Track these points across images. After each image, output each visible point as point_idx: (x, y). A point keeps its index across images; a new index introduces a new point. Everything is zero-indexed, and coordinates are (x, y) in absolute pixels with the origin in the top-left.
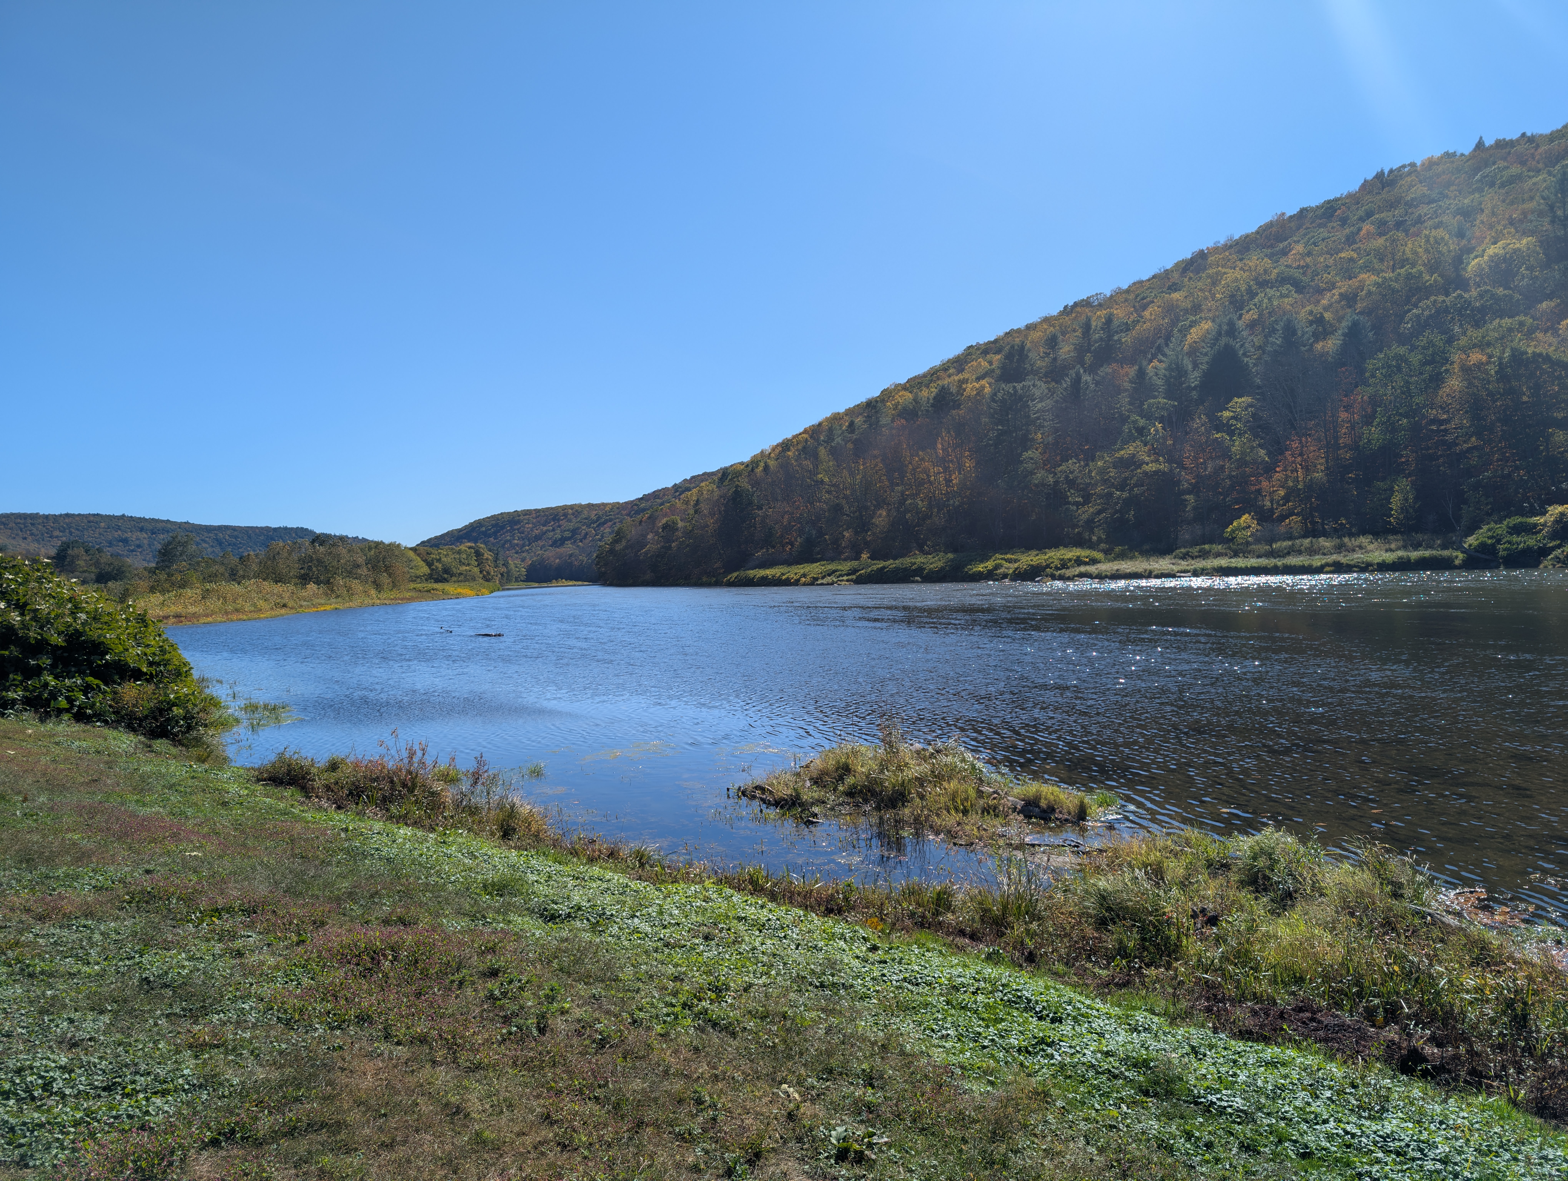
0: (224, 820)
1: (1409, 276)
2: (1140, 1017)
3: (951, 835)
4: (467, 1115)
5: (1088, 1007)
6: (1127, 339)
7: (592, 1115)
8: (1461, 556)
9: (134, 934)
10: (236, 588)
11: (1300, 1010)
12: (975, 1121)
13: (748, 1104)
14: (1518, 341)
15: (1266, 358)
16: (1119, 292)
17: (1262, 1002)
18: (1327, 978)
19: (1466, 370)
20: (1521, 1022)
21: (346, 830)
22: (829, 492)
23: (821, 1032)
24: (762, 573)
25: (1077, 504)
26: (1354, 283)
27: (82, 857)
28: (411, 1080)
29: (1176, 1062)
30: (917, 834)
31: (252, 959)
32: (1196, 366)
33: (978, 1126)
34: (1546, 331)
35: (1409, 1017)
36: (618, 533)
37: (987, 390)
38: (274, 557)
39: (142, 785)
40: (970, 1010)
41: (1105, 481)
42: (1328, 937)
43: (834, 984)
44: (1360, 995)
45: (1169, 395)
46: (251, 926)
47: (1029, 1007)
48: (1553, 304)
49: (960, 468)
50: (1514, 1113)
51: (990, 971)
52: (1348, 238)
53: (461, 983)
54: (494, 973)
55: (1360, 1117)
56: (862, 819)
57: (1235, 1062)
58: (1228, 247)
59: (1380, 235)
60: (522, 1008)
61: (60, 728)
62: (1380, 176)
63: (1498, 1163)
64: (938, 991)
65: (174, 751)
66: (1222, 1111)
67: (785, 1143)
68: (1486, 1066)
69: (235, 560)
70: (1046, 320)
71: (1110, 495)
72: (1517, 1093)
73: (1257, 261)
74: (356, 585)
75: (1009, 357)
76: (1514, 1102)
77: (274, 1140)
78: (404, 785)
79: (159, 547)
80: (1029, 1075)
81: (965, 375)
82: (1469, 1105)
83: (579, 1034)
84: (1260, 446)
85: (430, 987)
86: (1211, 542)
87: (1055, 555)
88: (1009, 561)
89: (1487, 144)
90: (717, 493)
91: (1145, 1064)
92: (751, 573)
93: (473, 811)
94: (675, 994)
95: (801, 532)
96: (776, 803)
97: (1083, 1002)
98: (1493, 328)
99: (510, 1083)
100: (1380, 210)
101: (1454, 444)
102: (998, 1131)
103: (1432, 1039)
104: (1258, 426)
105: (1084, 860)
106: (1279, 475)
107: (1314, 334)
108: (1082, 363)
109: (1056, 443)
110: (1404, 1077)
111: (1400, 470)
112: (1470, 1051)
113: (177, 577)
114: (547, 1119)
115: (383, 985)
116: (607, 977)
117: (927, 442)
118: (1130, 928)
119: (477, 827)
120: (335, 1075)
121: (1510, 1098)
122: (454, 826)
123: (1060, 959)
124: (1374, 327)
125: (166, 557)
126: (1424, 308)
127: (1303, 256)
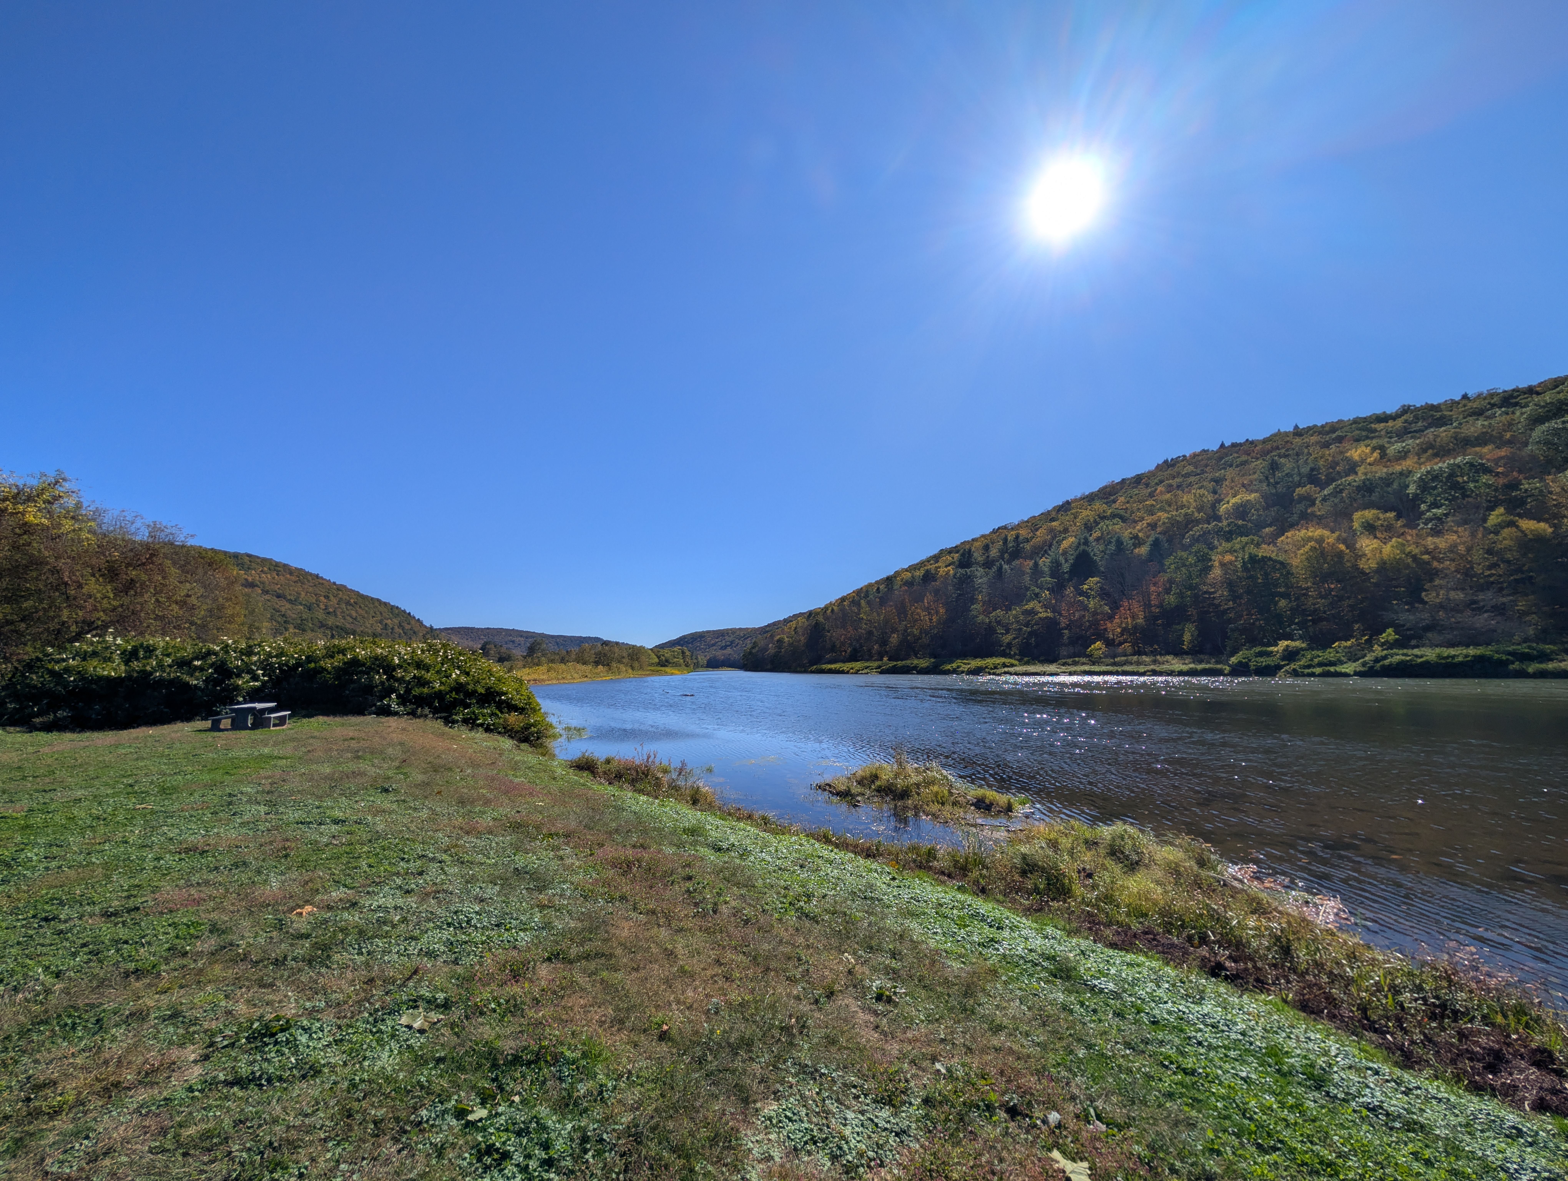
0: (554, 787)
1: (1186, 514)
2: (1049, 930)
3: (935, 816)
4: (676, 956)
5: (1018, 922)
6: (1028, 547)
7: (741, 962)
8: (1228, 668)
9: (511, 844)
10: (563, 666)
11: (1146, 933)
12: (955, 984)
13: (826, 963)
14: (1252, 549)
15: (1106, 556)
16: (1023, 522)
17: (1123, 927)
18: (1162, 914)
19: (1222, 565)
20: (1286, 951)
21: (614, 795)
22: (866, 624)
23: (866, 925)
24: (830, 666)
25: (1002, 634)
26: (1155, 517)
27: (487, 802)
28: (647, 934)
29: (1072, 959)
30: (916, 815)
31: (568, 861)
32: (1066, 561)
33: (957, 987)
34: (1269, 544)
35: (1214, 942)
36: (755, 643)
37: (952, 572)
38: (583, 651)
39: (515, 767)
40: (950, 918)
41: (1018, 622)
42: (1159, 890)
43: (872, 898)
44: (1183, 926)
45: (1052, 576)
46: (567, 844)
47: (983, 919)
48: (1272, 529)
49: (937, 612)
50: (1286, 1008)
51: (960, 896)
52: (1150, 494)
53: (673, 882)
54: (689, 878)
55: (1187, 1001)
56: (885, 805)
57: (1108, 961)
58: (1082, 499)
59: (1168, 492)
60: (704, 898)
61: (477, 735)
62: (1166, 462)
63: (1278, 1039)
64: (931, 906)
65: (530, 749)
66: (1101, 991)
67: (847, 988)
68: (1266, 977)
69: (564, 652)
70: (983, 536)
71: (1021, 629)
72: (1287, 996)
73: (1099, 506)
74: (623, 668)
75: (963, 555)
76: (1285, 1001)
77: (579, 961)
78: (643, 773)
79: (529, 645)
80: (985, 960)
81: (939, 564)
82: (1256, 1000)
83: (735, 916)
84: (1105, 604)
85: (657, 884)
86: (1079, 656)
87: (990, 661)
88: (965, 664)
89: (1226, 445)
90: (806, 623)
91: (1054, 958)
92: (824, 666)
93: (677, 788)
94: (785, 897)
95: (851, 644)
96: (838, 794)
97: (1015, 919)
98: (1238, 541)
99: (698, 940)
100: (1168, 479)
101: (1219, 605)
102: (969, 991)
103: (1230, 957)
104: (1104, 594)
105: (1011, 835)
106: (1117, 620)
107: (1133, 544)
108: (1003, 559)
109: (990, 601)
110: (1213, 979)
111: (1188, 619)
112: (1255, 967)
113: (536, 661)
114: (718, 962)
115: (633, 881)
116: (749, 885)
117: (919, 599)
118: (1041, 877)
119: (680, 798)
120: (609, 928)
121: (1282, 998)
122: (668, 797)
123: (1000, 892)
124: (1167, 541)
125: (531, 650)
126: (1196, 531)
127: (1124, 503)
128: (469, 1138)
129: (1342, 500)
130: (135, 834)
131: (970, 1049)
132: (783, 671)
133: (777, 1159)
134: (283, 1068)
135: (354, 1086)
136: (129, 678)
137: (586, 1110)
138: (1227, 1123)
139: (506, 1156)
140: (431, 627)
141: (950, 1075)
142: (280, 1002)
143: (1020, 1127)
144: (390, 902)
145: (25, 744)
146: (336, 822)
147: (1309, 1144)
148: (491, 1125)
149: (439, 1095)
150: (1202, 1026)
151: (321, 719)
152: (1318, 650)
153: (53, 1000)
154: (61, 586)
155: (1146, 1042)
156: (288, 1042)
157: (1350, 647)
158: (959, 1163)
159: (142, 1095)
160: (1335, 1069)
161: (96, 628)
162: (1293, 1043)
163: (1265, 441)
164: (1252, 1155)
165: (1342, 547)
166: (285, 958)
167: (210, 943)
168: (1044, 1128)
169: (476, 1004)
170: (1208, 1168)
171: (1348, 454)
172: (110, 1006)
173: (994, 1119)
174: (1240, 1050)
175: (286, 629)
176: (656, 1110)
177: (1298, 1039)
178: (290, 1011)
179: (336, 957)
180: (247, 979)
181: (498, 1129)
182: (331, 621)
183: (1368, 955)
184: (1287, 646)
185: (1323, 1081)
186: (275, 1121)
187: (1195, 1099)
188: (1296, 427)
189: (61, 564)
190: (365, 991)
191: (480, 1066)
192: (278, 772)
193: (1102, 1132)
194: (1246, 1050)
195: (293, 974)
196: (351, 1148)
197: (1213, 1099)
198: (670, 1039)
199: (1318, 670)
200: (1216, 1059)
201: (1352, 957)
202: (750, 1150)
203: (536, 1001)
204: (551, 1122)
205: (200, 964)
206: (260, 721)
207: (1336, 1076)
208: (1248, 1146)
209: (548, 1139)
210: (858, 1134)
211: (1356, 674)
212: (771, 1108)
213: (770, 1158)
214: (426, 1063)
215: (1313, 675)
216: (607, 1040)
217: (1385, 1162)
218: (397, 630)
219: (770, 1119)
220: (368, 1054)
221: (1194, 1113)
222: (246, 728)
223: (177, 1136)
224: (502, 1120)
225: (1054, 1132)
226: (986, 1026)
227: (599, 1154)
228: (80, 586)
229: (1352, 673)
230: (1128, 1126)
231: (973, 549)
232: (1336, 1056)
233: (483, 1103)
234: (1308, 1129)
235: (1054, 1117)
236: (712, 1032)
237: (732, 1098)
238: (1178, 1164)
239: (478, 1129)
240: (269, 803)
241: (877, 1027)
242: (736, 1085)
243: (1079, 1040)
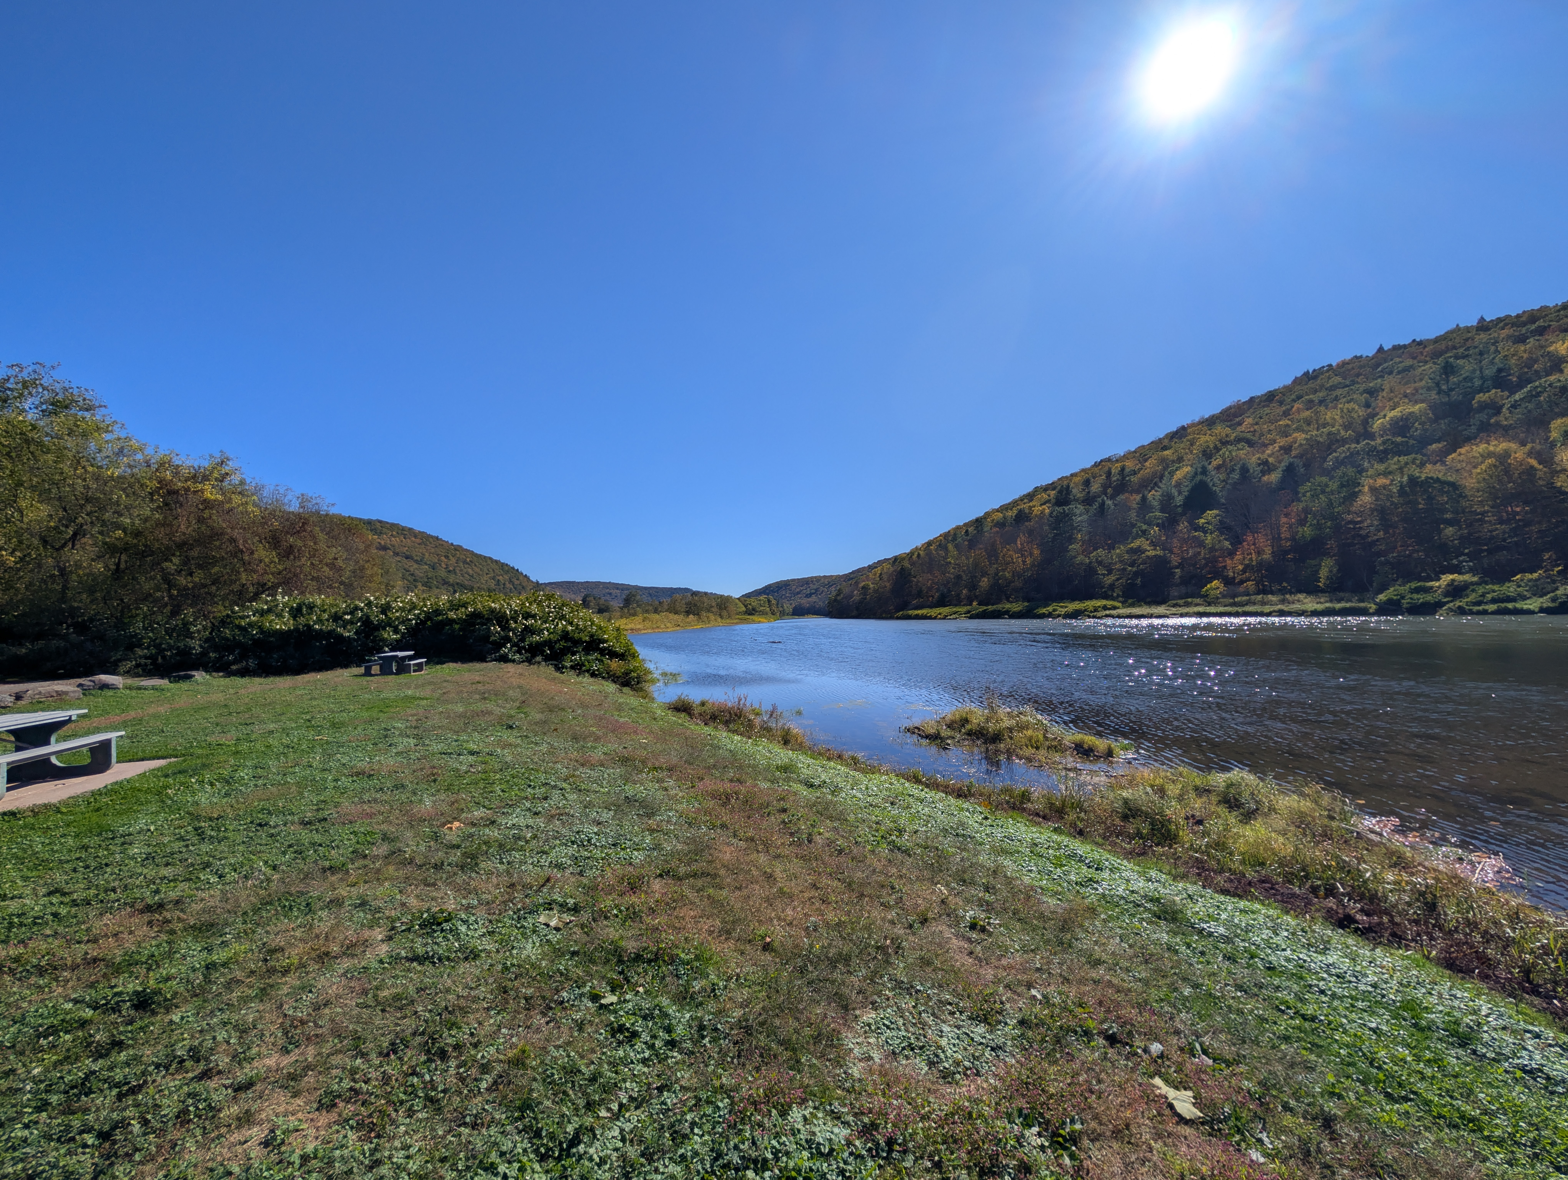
0: (655, 727)
1: (1329, 434)
2: (1153, 873)
3: (1029, 760)
4: (775, 879)
5: (1119, 864)
6: (1134, 479)
7: (837, 887)
8: (1374, 607)
9: (621, 776)
10: (656, 616)
11: (1262, 882)
12: (1050, 919)
13: (919, 893)
14: (1413, 470)
15: (1228, 486)
16: (1130, 453)
17: (1236, 874)
18: (1282, 864)
19: (1373, 490)
20: (1431, 907)
21: (710, 735)
22: (954, 568)
23: (958, 860)
24: (916, 612)
25: (1104, 575)
26: (1290, 439)
27: (597, 739)
28: (748, 858)
29: (1178, 902)
30: (1008, 759)
31: (672, 792)
32: (1180, 493)
33: (1053, 922)
34: (1435, 464)
35: (1343, 894)
36: (839, 590)
37: (1047, 511)
38: (674, 602)
39: (620, 708)
40: (1045, 857)
41: (1121, 562)
42: (1281, 840)
43: (964, 835)
44: (1307, 877)
45: (1162, 510)
46: (670, 777)
47: (1081, 860)
48: (1440, 445)
49: (1031, 554)
50: (1428, 965)
51: (1056, 837)
52: (1284, 412)
53: (769, 814)
54: (784, 810)
55: (1309, 950)
56: (976, 748)
57: (1218, 906)
58: (1201, 423)
59: (1308, 409)
60: (799, 829)
61: (584, 680)
62: (1306, 374)
63: (1417, 994)
64: (1025, 845)
65: (633, 693)
66: (1210, 934)
67: (940, 916)
68: (1405, 932)
69: (657, 603)
70: (1083, 470)
71: (1124, 569)
72: (1430, 953)
73: (1221, 430)
74: (712, 617)
75: (1060, 492)
76: (1427, 958)
77: (687, 878)
78: (736, 715)
79: (624, 597)
80: (1083, 898)
81: (1034, 503)
82: (1392, 954)
83: (828, 845)
84: (1225, 539)
85: (754, 814)
86: (1192, 596)
87: (1090, 604)
88: (1062, 607)
89: (1386, 349)
90: (892, 569)
91: (1158, 900)
92: (910, 612)
93: (769, 730)
94: (877, 831)
95: (938, 590)
96: (927, 737)
97: (1116, 861)
98: (1394, 462)
99: (796, 866)
100: (1307, 394)
101: (1367, 536)
102: (1065, 926)
103: (1362, 910)
104: (1223, 528)
105: (1113, 780)
106: (1238, 556)
107: (1261, 471)
108: (1106, 494)
109: (1090, 540)
110: (1340, 931)
111: (1326, 554)
112: (1391, 921)
113: (632, 611)
114: (814, 886)
115: (732, 811)
116: (841, 818)
117: (1012, 540)
118: (1144, 822)
119: (771, 738)
120: (711, 851)
121: (1424, 955)
122: (760, 737)
123: (1099, 835)
124: (1304, 465)
125: (627, 602)
126: (1341, 452)
127: (1252, 425)
128: (604, 1018)
129: (1539, 405)
130: (317, 759)
131: (1066, 980)
132: (868, 618)
133: (877, 1060)
134: (449, 950)
135: (506, 968)
136: (296, 630)
137: (701, 1004)
138: (1351, 1070)
139: (635, 1035)
140: (537, 582)
141: (1046, 1001)
142: (442, 898)
143: (1119, 1053)
144: (522, 822)
145: (227, 687)
146: (472, 753)
147: (1448, 1099)
148: (621, 1009)
149: (576, 982)
150: (1325, 976)
151: (452, 665)
152: (1493, 584)
153: (273, 886)
154: (237, 553)
155: (1261, 987)
156: (451, 930)
157: (1536, 580)
158: (1055, 1080)
159: (346, 963)
160: (1485, 1028)
161: (268, 589)
162: (1434, 1000)
163: (1437, 340)
164: (1379, 1102)
165: (1534, 462)
166: (442, 864)
167: (383, 849)
168: (1145, 1057)
169: (601, 910)
170: (1326, 1109)
171: (1552, 348)
172: (316, 894)
173: (1092, 1044)
174: (1370, 1001)
175: (416, 587)
176: (763, 1008)
177: (1440, 996)
178: (451, 906)
179: (482, 865)
180: (415, 879)
181: (627, 1013)
182: (451, 579)
183: (1535, 916)
184: (1453, 580)
185: (1470, 1039)
186: (448, 991)
187: (1313, 1044)
188: (1482, 319)
189: (236, 534)
190: (508, 893)
191: (608, 961)
192: (421, 711)
193: (1209, 1066)
194: (1376, 1002)
195: (450, 877)
196: (508, 1017)
197: (1336, 1046)
198: (773, 950)
199: (1492, 607)
200: (1340, 1008)
201: (1514, 918)
202: (851, 1050)
203: (652, 911)
204: (672, 1010)
205: (377, 865)
206: (403, 668)
207: (1485, 1035)
208: (1375, 1094)
209: (670, 1025)
210: (954, 1045)
211: (1542, 610)
212: (869, 1016)
213: (870, 1058)
214: (563, 955)
215: (1485, 612)
216: (714, 946)
217: (1541, 1125)
218: (508, 585)
219: (869, 1025)
220: (515, 944)
221: (1313, 1057)
222: (392, 673)
223: (375, 996)
224: (630, 1005)
225: (1156, 1062)
226: (1083, 960)
227: (714, 1040)
228: (252, 553)
229: (1537, 610)
230: (1238, 1063)
231: (1072, 485)
232: (1487, 1016)
233: (613, 991)
234: (1448, 1084)
235: (1156, 1048)
236: (811, 946)
237: (833, 1004)
238: (1292, 1103)
239: (610, 1011)
240: (416, 737)
241: (971, 953)
242: (836, 994)
243: (1184, 979)
